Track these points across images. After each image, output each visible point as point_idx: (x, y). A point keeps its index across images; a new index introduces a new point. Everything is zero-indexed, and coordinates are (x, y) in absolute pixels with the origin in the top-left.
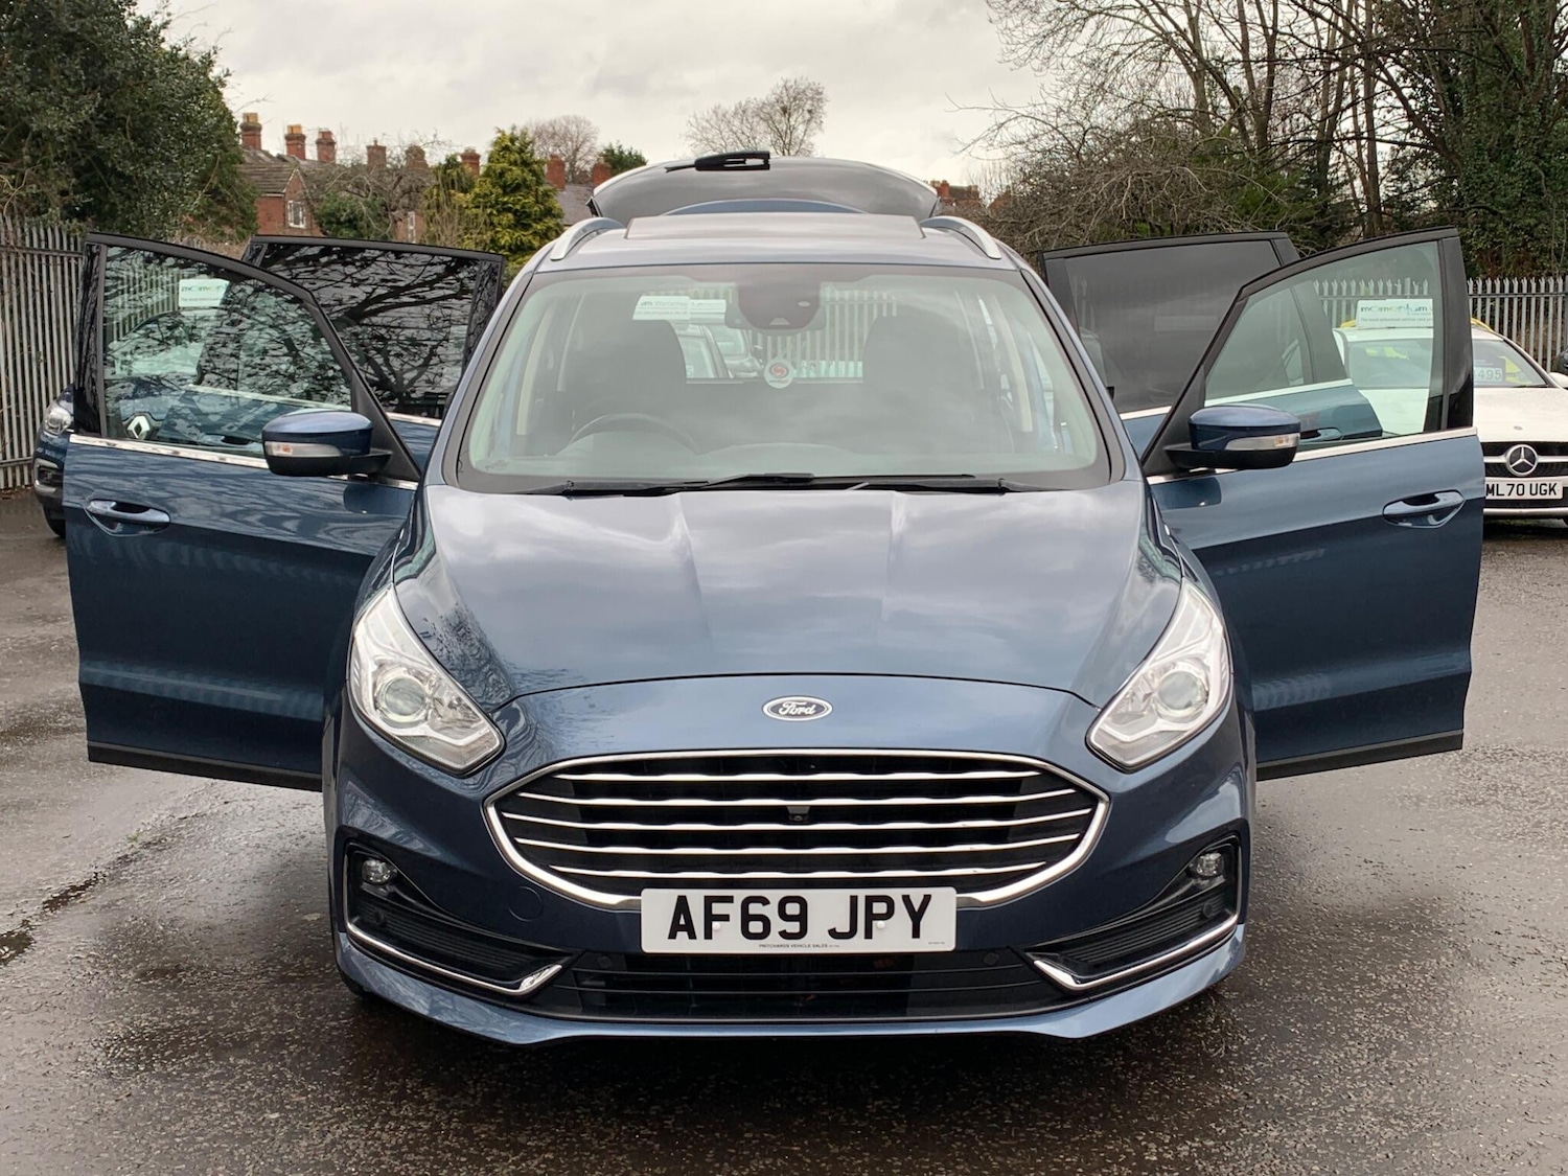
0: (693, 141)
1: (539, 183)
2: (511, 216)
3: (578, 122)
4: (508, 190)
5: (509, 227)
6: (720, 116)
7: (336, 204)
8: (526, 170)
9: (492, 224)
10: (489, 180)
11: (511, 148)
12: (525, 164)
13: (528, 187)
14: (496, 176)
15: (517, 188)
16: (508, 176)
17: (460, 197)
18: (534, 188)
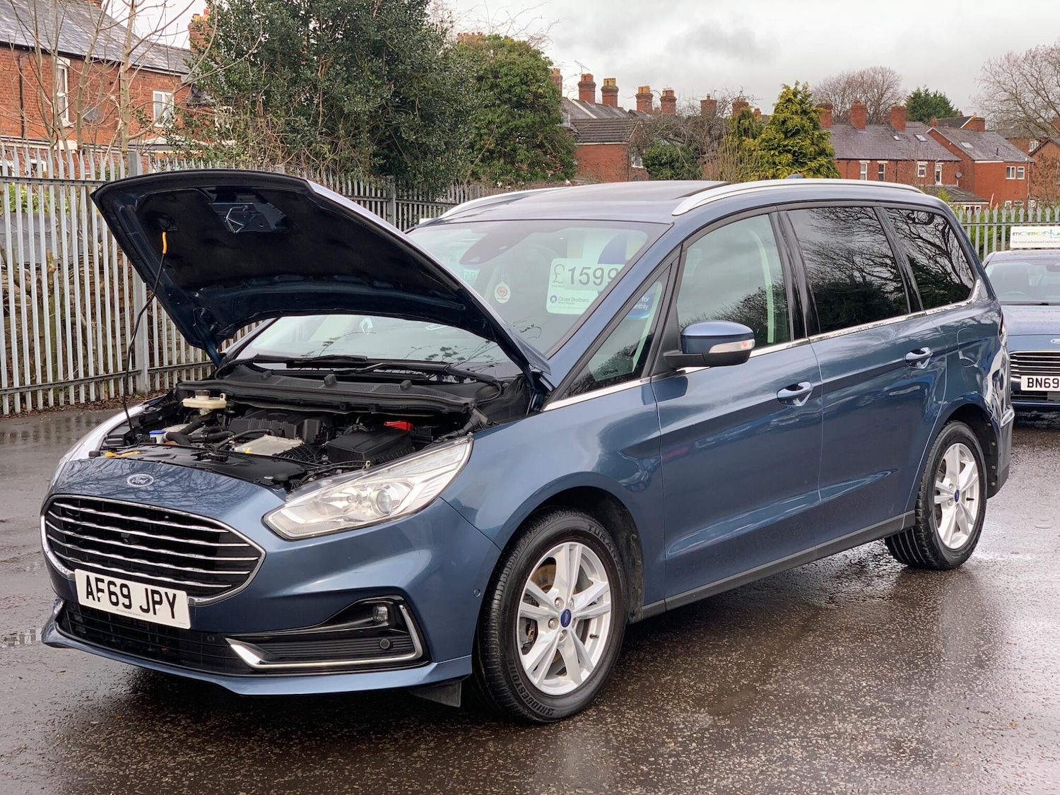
0: (986, 84)
1: (816, 127)
2: (790, 156)
3: (883, 72)
4: (789, 135)
5: (788, 165)
6: (1012, 62)
7: (659, 150)
8: (805, 118)
9: (774, 163)
10: (774, 127)
11: (792, 100)
12: (804, 112)
13: (806, 132)
14: (780, 123)
15: (797, 132)
16: (789, 124)
17: (749, 142)
18: (810, 133)
